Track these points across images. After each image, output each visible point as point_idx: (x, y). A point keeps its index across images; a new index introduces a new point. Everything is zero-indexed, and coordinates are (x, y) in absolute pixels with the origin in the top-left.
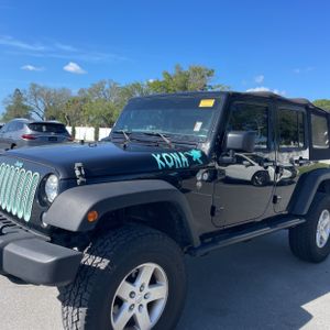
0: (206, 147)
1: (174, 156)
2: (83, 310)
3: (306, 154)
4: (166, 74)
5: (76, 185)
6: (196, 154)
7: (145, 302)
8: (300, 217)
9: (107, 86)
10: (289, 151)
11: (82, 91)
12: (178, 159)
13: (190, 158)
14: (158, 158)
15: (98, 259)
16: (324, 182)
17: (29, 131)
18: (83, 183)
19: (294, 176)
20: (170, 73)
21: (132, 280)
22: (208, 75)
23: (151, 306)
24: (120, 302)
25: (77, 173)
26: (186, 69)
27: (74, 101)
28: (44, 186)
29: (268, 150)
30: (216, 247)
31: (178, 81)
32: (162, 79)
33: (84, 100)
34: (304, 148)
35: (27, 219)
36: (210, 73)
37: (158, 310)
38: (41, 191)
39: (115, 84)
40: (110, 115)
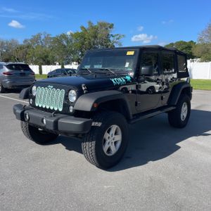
0: (132, 74)
1: (119, 79)
2: (94, 142)
3: (175, 75)
4: (82, 28)
5: (83, 94)
6: (128, 78)
7: (113, 141)
8: (174, 106)
9: (43, 37)
10: (165, 74)
11: (26, 41)
12: (121, 80)
13: (126, 80)
14: (113, 80)
15: (96, 123)
16: (183, 89)
17: (7, 70)
18: (86, 93)
19: (168, 88)
20: (85, 27)
21: (108, 132)
22: (110, 28)
23: (115, 143)
24: (105, 141)
25: (83, 88)
26: (95, 24)
27: (21, 48)
28: (68, 96)
29: (159, 74)
30: (138, 120)
31: (91, 32)
32: (80, 31)
33: (28, 47)
34: (174, 73)
35: (61, 110)
36: (111, 26)
37: (119, 144)
38: (67, 97)
39: (48, 35)
40: (47, 57)
